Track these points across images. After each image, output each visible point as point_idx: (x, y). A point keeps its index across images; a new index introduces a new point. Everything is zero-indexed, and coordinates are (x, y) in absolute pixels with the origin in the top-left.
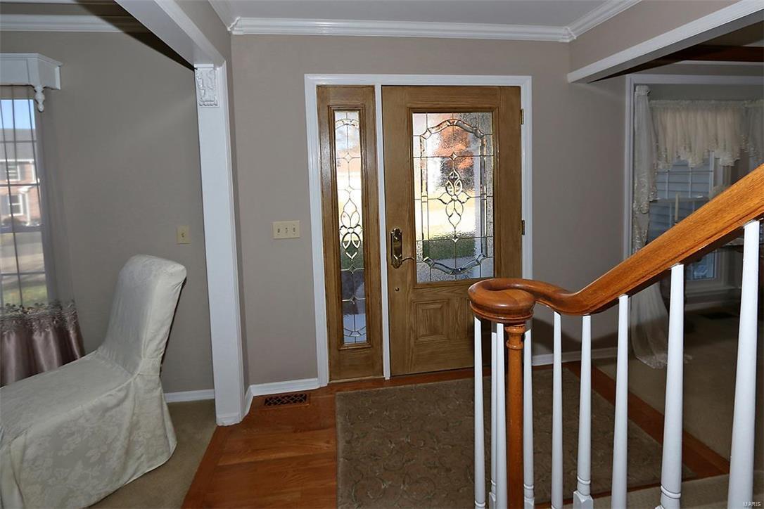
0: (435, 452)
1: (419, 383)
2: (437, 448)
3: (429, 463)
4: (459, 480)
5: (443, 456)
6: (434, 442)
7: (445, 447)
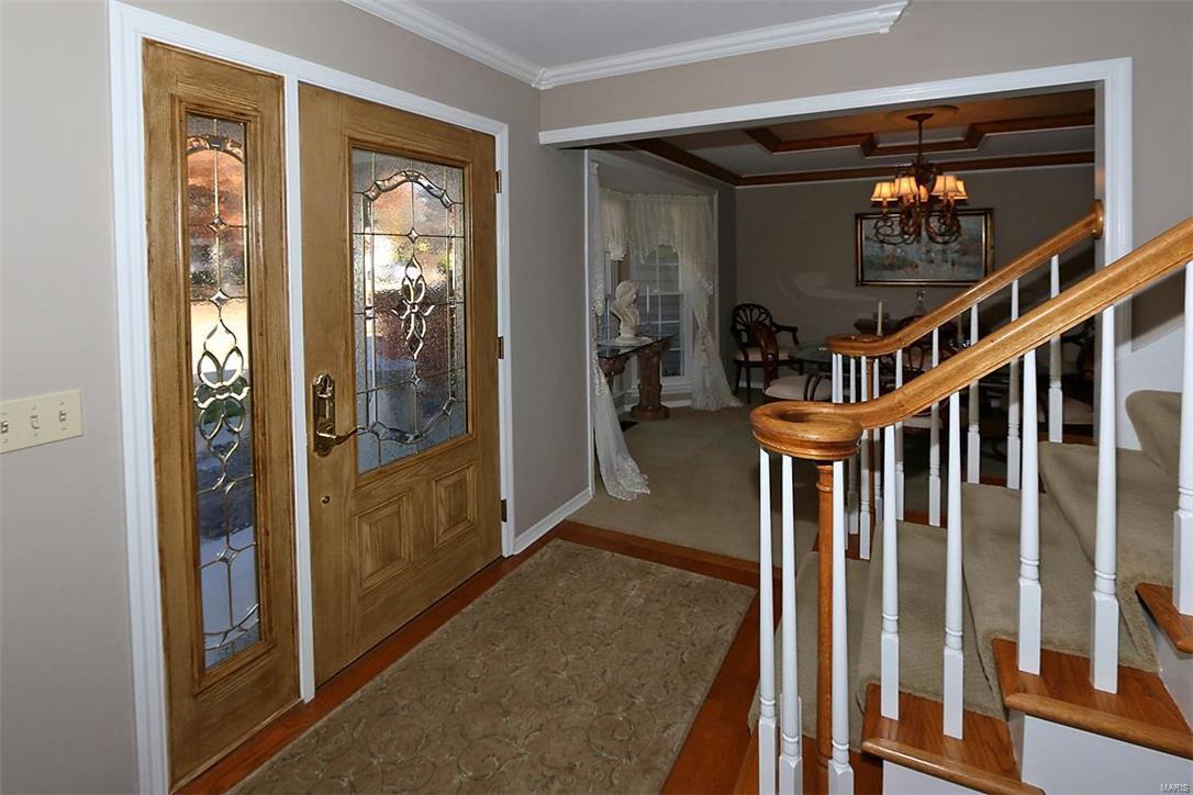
0: (526, 758)
1: (382, 669)
2: (523, 750)
3: (537, 781)
4: (598, 769)
5: (545, 754)
6: (508, 744)
7: (531, 738)
